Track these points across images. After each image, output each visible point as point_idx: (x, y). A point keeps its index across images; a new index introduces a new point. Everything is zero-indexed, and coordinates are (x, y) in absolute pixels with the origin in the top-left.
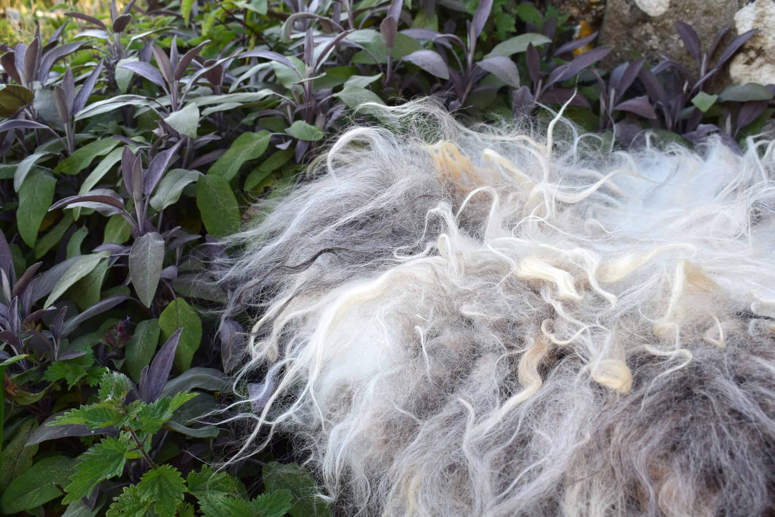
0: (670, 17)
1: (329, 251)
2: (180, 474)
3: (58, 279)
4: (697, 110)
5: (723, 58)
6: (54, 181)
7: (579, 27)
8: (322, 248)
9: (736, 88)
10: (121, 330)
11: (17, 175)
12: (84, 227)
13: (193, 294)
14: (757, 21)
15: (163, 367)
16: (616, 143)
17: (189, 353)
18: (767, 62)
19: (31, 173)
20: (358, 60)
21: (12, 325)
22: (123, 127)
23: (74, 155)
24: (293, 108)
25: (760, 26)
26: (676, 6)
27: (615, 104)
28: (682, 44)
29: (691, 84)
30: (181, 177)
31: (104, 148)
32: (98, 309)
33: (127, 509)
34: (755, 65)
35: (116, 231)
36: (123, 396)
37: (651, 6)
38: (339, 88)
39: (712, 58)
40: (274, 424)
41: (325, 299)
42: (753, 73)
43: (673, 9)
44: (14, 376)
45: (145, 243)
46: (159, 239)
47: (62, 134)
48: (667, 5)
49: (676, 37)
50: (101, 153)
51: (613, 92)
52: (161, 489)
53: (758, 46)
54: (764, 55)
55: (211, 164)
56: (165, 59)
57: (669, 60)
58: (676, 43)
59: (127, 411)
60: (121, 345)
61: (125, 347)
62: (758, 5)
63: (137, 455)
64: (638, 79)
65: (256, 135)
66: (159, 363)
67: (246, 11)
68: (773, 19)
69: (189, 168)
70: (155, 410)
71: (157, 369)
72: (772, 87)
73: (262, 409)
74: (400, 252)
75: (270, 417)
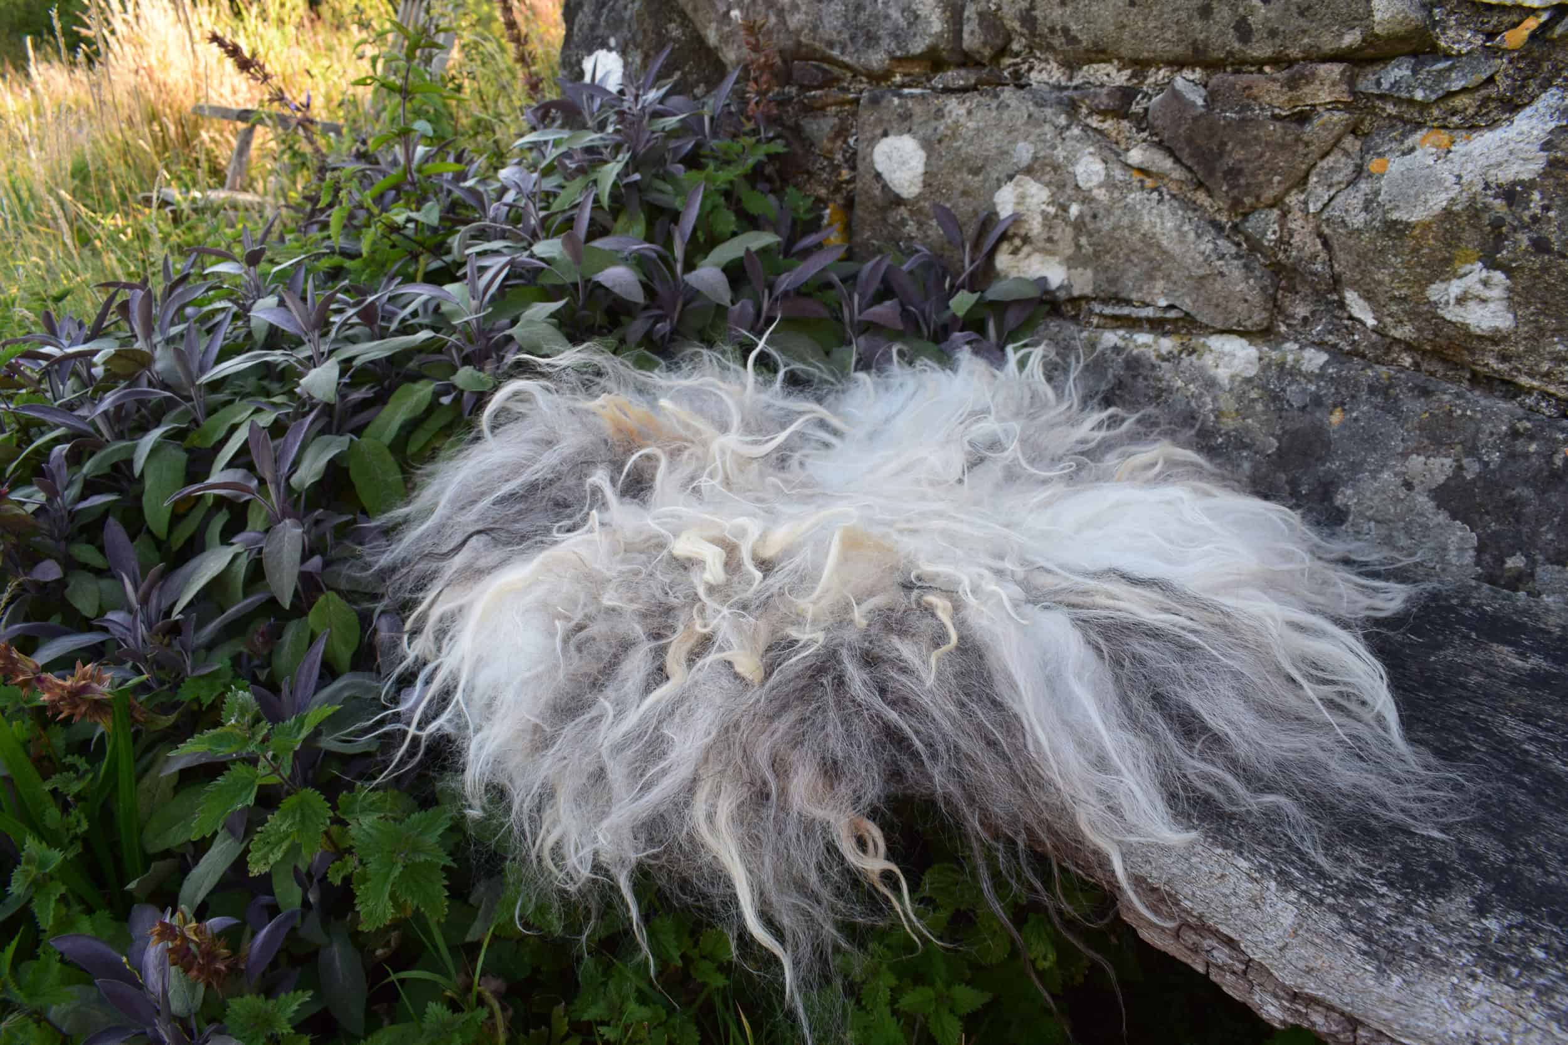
0: (926, 199)
1: (479, 532)
2: (323, 797)
3: (187, 581)
4: (954, 316)
5: (986, 248)
6: (184, 457)
7: (828, 211)
8: (471, 529)
9: (1004, 282)
10: (262, 635)
11: (136, 457)
12: (225, 510)
13: (343, 585)
14: (1018, 204)
15: (310, 676)
16: (858, 362)
17: (345, 655)
18: (1037, 250)
19: (154, 452)
20: (545, 280)
21: (135, 639)
22: (265, 383)
23: (206, 424)
24: (459, 350)
25: (1021, 209)
26: (930, 185)
27: (860, 313)
28: (942, 232)
29: (954, 278)
30: (328, 446)
31: (241, 413)
32: (238, 611)
33: (272, 839)
34: (1022, 254)
36: (248, 718)
37: (902, 187)
38: (514, 323)
39: (976, 246)
40: (424, 734)
41: (479, 587)
42: (1021, 264)
43: (928, 189)
44: (142, 698)
45: (282, 533)
46: (296, 526)
47: (189, 399)
48: (921, 185)
49: (934, 223)
50: (236, 420)
51: (856, 298)
52: (303, 815)
53: (1022, 232)
54: (1031, 243)
55: (366, 425)
56: (300, 304)
57: (927, 252)
58: (935, 230)
59: (253, 734)
60: (265, 652)
61: (270, 654)
62: (1017, 185)
63: (274, 780)
64: (884, 280)
65: (417, 386)
66: (305, 671)
67: (416, 222)
68: (1035, 200)
69: (339, 432)
70: (291, 728)
71: (303, 679)
72: (1043, 280)
73: (412, 718)
74: (559, 530)
75: (421, 726)
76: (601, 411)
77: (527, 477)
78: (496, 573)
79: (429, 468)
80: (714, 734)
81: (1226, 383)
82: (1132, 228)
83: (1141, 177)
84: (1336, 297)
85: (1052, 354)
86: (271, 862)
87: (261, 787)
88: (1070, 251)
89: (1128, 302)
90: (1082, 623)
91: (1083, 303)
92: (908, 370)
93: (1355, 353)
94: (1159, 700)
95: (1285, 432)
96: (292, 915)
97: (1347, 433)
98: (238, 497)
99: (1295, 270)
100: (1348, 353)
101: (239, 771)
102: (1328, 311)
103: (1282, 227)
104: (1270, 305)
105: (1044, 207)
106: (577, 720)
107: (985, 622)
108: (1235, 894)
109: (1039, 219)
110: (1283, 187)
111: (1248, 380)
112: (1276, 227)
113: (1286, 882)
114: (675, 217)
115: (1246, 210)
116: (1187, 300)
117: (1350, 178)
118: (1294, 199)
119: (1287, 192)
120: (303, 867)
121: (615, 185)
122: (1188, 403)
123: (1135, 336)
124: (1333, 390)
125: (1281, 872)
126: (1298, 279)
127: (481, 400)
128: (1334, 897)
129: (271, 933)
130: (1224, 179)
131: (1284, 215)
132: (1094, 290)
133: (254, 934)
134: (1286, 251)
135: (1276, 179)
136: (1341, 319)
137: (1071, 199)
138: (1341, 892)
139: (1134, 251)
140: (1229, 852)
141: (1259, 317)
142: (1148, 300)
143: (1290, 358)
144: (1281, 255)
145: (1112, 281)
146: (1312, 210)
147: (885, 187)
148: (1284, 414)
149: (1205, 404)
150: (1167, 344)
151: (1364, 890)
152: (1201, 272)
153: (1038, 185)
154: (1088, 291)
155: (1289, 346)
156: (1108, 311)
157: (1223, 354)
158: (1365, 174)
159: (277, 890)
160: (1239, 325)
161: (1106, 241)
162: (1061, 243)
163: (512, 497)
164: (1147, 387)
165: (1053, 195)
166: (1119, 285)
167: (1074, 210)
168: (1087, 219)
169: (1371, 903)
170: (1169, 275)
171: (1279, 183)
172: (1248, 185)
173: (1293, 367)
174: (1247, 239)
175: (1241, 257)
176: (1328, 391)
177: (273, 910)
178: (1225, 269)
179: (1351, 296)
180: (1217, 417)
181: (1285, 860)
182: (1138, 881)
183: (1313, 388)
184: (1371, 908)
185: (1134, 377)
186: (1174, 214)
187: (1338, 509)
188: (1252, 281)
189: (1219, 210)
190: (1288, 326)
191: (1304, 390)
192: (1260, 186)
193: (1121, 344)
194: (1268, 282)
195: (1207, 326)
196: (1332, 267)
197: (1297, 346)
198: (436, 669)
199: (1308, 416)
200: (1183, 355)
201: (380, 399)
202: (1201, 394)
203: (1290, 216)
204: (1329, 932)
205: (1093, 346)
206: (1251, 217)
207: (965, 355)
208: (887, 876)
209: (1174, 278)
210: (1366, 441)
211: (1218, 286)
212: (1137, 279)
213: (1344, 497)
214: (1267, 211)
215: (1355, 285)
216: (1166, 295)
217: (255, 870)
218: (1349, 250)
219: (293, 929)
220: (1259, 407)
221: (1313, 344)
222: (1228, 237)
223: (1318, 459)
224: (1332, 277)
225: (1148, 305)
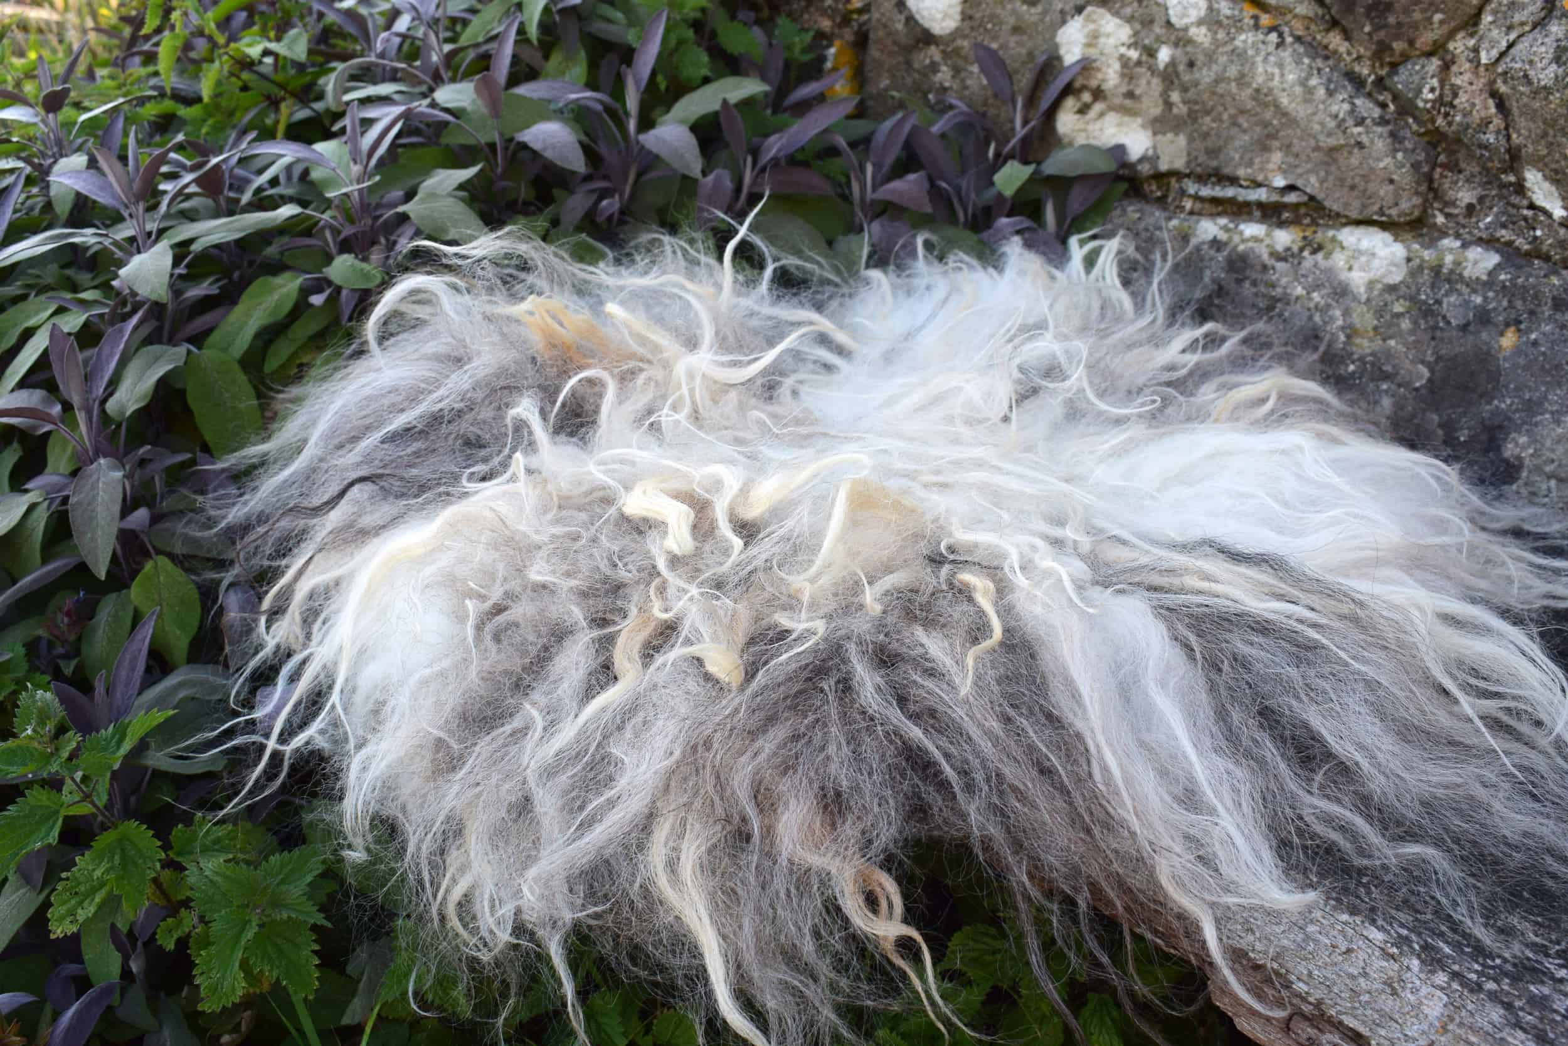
0: (965, 37)
1: (363, 480)
2: (151, 833)
4: (1000, 195)
5: (1045, 104)
7: (832, 50)
8: (354, 475)
9: (1067, 151)
10: (68, 613)
12: (15, 445)
13: (179, 549)
14: (1089, 45)
15: (133, 669)
16: (870, 257)
17: (180, 642)
18: (1112, 108)
20: (453, 139)
22: (69, 272)
24: (336, 232)
25: (1093, 52)
26: (971, 18)
27: (875, 188)
28: (985, 82)
29: (1000, 145)
30: (157, 359)
31: (37, 312)
32: (34, 582)
33: (82, 888)
34: (1092, 114)
35: (64, 450)
36: (50, 726)
37: (933, 20)
38: (410, 196)
39: (1031, 101)
40: (288, 749)
41: (363, 554)
42: (1090, 127)
43: (967, 23)
45: (95, 477)
46: (114, 468)
48: (958, 17)
49: (975, 69)
50: (31, 323)
51: (869, 169)
52: (124, 857)
53: (1094, 83)
54: (1105, 98)
55: (208, 332)
56: (118, 165)
57: (962, 106)
58: (976, 78)
59: (57, 749)
60: (72, 637)
61: (79, 639)
62: (1088, 19)
63: (85, 809)
64: (908, 145)
65: (279, 280)
66: (126, 664)
67: (276, 55)
68: (1112, 41)
69: (172, 341)
70: (108, 741)
71: (124, 673)
72: (1120, 149)
73: (271, 728)
74: (471, 477)
75: (283, 739)
76: (528, 319)
77: (424, 407)
78: (385, 534)
79: (294, 391)
80: (677, 753)
81: (1362, 291)
82: (1242, 80)
83: (1256, 11)
84: (1512, 178)
85: (1131, 251)
86: (81, 919)
87: (67, 819)
88: (1157, 111)
89: (1233, 181)
90: (1168, 614)
91: (1173, 181)
92: (938, 268)
93: (1537, 253)
94: (1268, 717)
95: (1439, 358)
96: (108, 990)
97: (1522, 361)
98: (35, 428)
99: (1459, 141)
100: (1527, 254)
101: (38, 797)
102: (1501, 197)
103: (1442, 83)
104: (1423, 188)
105: (1123, 50)
106: (494, 734)
107: (1038, 610)
108: (1365, 975)
109: (1117, 66)
110: (1446, 29)
111: (1392, 288)
112: (1435, 82)
113: (1433, 961)
114: (627, 55)
115: (1396, 58)
116: (1313, 179)
117: (1536, 18)
118: (1459, 45)
119: (1451, 35)
120: (123, 926)
121: (546, 10)
122: (1310, 318)
123: (1242, 227)
124: (1505, 303)
125: (1426, 947)
126: (1461, 156)
127: (365, 301)
128: (1495, 980)
129: (79, 1015)
130: (1368, 15)
131: (1446, 67)
132: (1188, 163)
133: (56, 1015)
134: (1447, 115)
135: (1438, 17)
136: (1517, 207)
137: (1160, 41)
138: (1506, 974)
139: (1242, 112)
140: (1358, 919)
141: (1409, 204)
142: (1260, 178)
143: (1449, 259)
144: (1440, 121)
145: (1213, 152)
146: (1484, 60)
147: (910, 19)
148: (1438, 334)
149: (1332, 319)
150: (1283, 238)
151: (1537, 973)
152: (1332, 142)
153: (1118, 21)
154: (1179, 164)
155: (1448, 243)
156: (1206, 192)
157: (1358, 253)
158: (1557, 13)
159: (87, 956)
160: (1383, 214)
161: (1205, 97)
162: (1144, 99)
163: (407, 433)
164: (1256, 295)
165: (1136, 34)
166: (1222, 156)
167: (1164, 55)
168: (1181, 68)
169: (1546, 991)
170: (1289, 146)
171: (1441, 22)
172: (1399, 25)
173: (1452, 272)
174: (1395, 98)
175: (1387, 122)
176: (1497, 304)
177: (83, 983)
178: (1364, 139)
179: (1533, 178)
180: (1348, 337)
181: (1432, 931)
182: (1237, 956)
183: (1479, 300)
184: (1545, 998)
185: (1239, 282)
186: (1298, 62)
187: (1507, 462)
188: (1400, 155)
189: (1359, 58)
190: (1448, 216)
191: (1467, 303)
192: (1415, 26)
193: (1223, 236)
194: (1422, 157)
195: (1338, 215)
196: (1508, 137)
197: (1458, 243)
198: (304, 662)
199: (1471, 338)
200: (1306, 253)
201: (228, 297)
202: (1328, 306)
203: (1454, 68)
204: (1489, 1028)
205: (1185, 238)
206: (1401, 69)
207: (1014, 249)
208: (905, 945)
209: (1295, 149)
210: (1548, 372)
211: (1354, 161)
212: (1245, 149)
213: (1517, 446)
214: (1421, 61)
215: (1539, 163)
216: (1284, 172)
217: (59, 930)
218: (1533, 115)
219: (110, 1008)
220: (1406, 324)
221: (1480, 241)
222: (1369, 95)
223: (1481, 396)
224: (1509, 151)
225: (1259, 185)
